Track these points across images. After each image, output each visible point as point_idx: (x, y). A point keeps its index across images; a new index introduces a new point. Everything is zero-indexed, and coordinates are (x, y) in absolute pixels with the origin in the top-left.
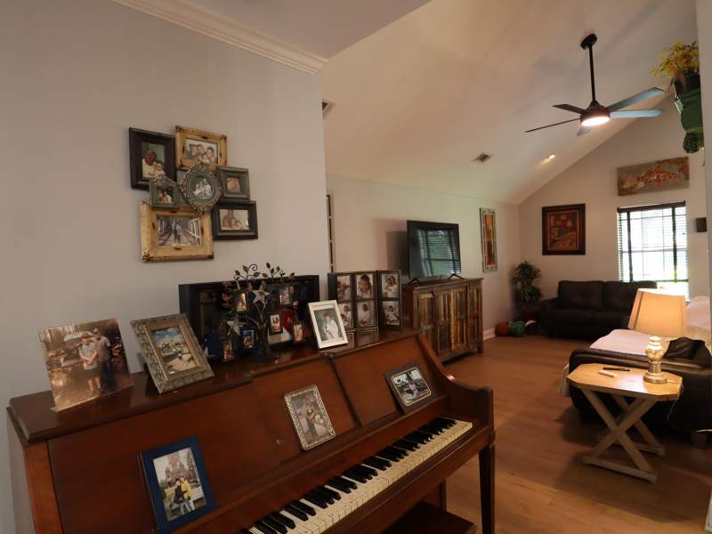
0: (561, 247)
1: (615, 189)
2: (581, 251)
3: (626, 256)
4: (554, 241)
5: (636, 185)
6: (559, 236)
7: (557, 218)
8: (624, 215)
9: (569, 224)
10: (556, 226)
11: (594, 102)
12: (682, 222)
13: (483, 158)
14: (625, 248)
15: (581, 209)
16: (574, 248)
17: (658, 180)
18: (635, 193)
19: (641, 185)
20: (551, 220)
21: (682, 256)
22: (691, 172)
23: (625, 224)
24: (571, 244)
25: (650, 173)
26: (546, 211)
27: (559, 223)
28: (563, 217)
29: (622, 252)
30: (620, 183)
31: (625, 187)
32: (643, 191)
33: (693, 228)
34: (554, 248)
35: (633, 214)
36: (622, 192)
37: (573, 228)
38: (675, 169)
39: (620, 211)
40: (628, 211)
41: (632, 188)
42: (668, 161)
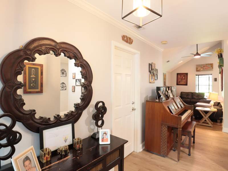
0: (181, 83)
1: (195, 70)
2: (186, 85)
3: (197, 86)
4: (180, 82)
5: (201, 69)
6: (181, 80)
7: (181, 76)
8: (197, 76)
9: (184, 78)
10: (180, 78)
11: (197, 53)
12: (211, 79)
13: (168, 61)
14: (197, 84)
15: (187, 74)
16: (184, 84)
17: (206, 69)
18: (200, 71)
19: (202, 69)
20: (179, 76)
21: (211, 87)
22: (213, 67)
23: (197, 78)
24: (184, 83)
25: (204, 67)
26: (178, 74)
27: (181, 77)
28: (182, 76)
29: (196, 85)
30: (197, 68)
31: (198, 69)
32: (202, 71)
33: (214, 80)
34: (180, 84)
35: (199, 76)
36: (197, 71)
37: (185, 79)
38: (210, 66)
39: (196, 75)
40: (198, 75)
41: (199, 70)
42: (208, 64)
